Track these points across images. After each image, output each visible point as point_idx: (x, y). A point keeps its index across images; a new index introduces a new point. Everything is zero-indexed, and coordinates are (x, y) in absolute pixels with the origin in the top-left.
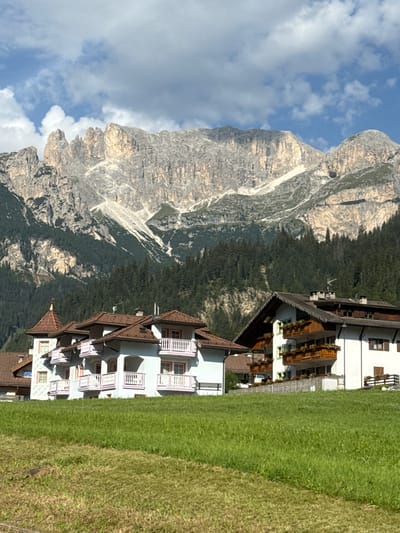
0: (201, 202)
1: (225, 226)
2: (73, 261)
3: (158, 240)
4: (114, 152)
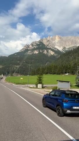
3: (64, 52)
4: (57, 39)
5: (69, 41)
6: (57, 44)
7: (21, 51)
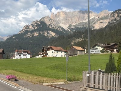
0: (76, 23)
1: (80, 27)
2: (55, 34)
3: (69, 30)
4: (62, 15)
5: (75, 16)
6: (62, 22)
7: (20, 33)
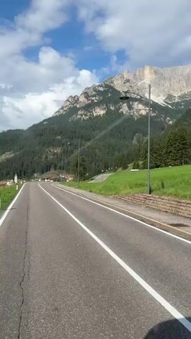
0: (183, 92)
2: (147, 109)
3: (170, 106)
4: (148, 76)
5: (179, 77)
